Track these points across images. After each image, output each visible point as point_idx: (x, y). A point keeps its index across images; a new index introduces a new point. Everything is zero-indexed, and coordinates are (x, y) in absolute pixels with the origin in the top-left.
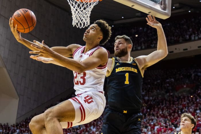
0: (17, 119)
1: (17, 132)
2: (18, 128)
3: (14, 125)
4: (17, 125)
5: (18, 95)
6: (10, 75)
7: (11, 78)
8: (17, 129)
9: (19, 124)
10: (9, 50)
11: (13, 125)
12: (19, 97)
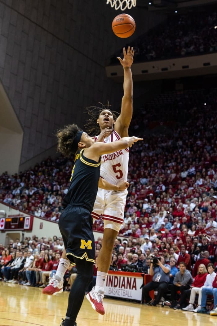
0: (21, 165)
1: (21, 186)
2: (23, 180)
3: (16, 174)
4: (21, 176)
5: (22, 127)
6: (8, 95)
7: (10, 99)
8: (21, 182)
9: (24, 174)
10: (6, 54)
11: (14, 175)
12: (23, 129)
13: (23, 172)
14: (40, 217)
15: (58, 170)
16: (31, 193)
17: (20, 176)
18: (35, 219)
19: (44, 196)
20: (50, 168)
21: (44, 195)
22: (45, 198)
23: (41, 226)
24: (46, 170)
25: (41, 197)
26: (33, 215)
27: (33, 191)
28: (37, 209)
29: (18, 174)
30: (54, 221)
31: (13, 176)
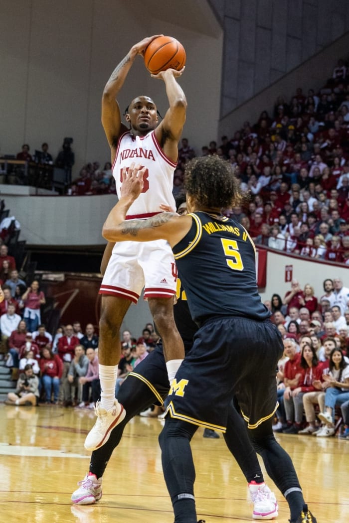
0: (222, 118)
2: (232, 157)
3: (213, 143)
4: (226, 147)
5: (218, 18)
9: (233, 141)
11: (208, 145)
13: (230, 137)
14: (284, 252)
15: (322, 124)
16: (256, 190)
17: (222, 147)
18: (270, 256)
19: (289, 196)
20: (300, 120)
21: (290, 192)
22: (292, 200)
23: (289, 273)
24: (291, 127)
25: (283, 198)
26: (265, 247)
27: (259, 186)
28: (275, 231)
29: (220, 143)
30: (321, 260)
31: (205, 148)
